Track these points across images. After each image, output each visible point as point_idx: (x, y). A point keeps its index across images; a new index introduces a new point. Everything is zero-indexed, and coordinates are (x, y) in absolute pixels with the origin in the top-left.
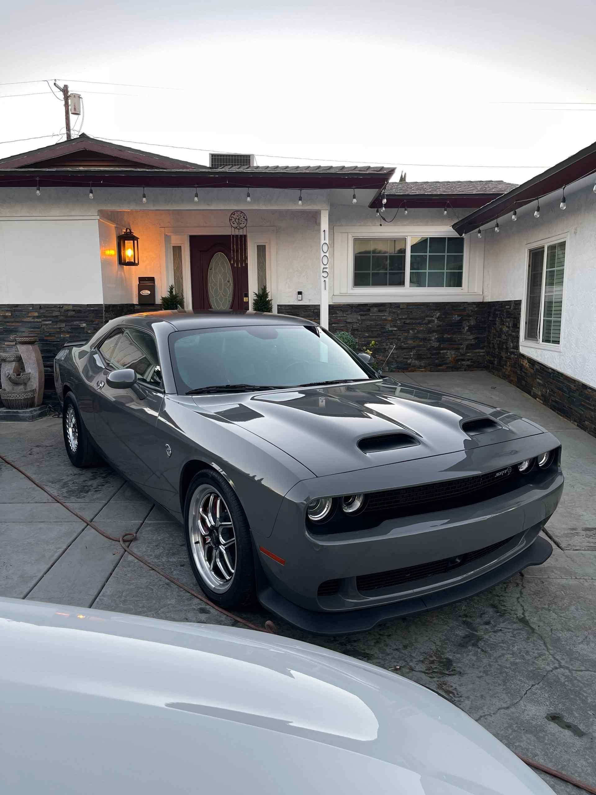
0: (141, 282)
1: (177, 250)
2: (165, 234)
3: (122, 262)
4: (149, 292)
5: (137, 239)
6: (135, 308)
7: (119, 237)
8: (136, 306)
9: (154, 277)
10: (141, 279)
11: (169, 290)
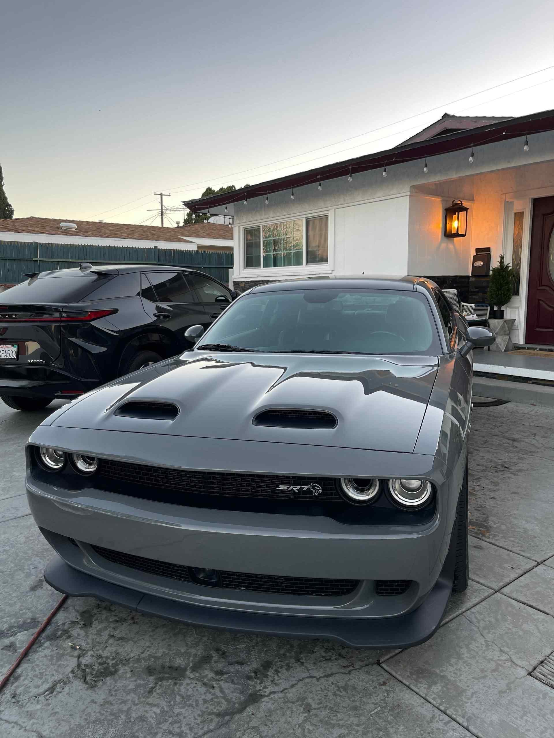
0: (478, 253)
1: (519, 216)
2: (505, 200)
3: (449, 235)
4: (482, 263)
5: (466, 209)
6: (470, 280)
7: (445, 209)
8: (471, 278)
9: (490, 248)
10: (478, 250)
11: (500, 260)
